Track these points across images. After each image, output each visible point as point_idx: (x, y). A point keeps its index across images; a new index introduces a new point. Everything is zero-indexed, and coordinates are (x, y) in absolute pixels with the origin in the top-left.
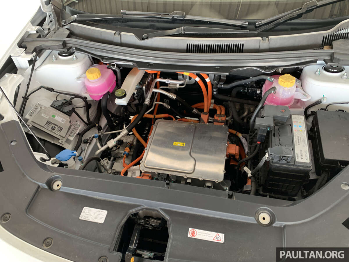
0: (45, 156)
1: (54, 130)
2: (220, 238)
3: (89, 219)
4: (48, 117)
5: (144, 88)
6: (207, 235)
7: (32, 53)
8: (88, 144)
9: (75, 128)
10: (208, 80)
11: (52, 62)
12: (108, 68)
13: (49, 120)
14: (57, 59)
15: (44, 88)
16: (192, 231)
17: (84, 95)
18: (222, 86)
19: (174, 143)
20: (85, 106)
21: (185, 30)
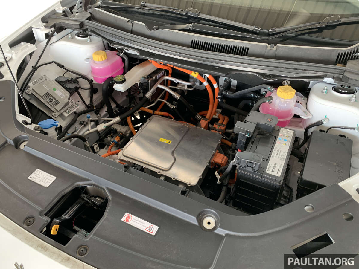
0: (29, 120)
1: (51, 102)
2: (153, 230)
3: (36, 181)
4: (49, 89)
5: (149, 81)
6: (141, 223)
7: (51, 27)
8: (83, 125)
9: (72, 106)
10: (215, 86)
11: (68, 40)
12: (117, 55)
13: (49, 92)
14: (72, 38)
15: (55, 63)
16: (128, 215)
17: (91, 77)
18: (227, 93)
19: (161, 139)
20: (89, 89)
21: (193, 26)
